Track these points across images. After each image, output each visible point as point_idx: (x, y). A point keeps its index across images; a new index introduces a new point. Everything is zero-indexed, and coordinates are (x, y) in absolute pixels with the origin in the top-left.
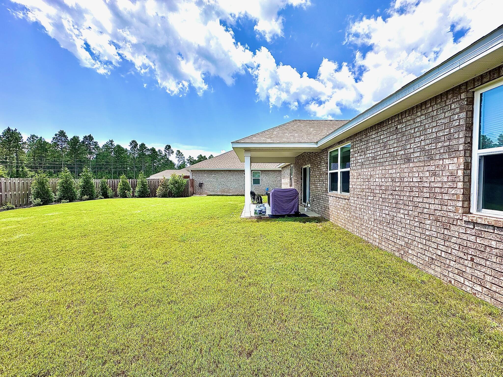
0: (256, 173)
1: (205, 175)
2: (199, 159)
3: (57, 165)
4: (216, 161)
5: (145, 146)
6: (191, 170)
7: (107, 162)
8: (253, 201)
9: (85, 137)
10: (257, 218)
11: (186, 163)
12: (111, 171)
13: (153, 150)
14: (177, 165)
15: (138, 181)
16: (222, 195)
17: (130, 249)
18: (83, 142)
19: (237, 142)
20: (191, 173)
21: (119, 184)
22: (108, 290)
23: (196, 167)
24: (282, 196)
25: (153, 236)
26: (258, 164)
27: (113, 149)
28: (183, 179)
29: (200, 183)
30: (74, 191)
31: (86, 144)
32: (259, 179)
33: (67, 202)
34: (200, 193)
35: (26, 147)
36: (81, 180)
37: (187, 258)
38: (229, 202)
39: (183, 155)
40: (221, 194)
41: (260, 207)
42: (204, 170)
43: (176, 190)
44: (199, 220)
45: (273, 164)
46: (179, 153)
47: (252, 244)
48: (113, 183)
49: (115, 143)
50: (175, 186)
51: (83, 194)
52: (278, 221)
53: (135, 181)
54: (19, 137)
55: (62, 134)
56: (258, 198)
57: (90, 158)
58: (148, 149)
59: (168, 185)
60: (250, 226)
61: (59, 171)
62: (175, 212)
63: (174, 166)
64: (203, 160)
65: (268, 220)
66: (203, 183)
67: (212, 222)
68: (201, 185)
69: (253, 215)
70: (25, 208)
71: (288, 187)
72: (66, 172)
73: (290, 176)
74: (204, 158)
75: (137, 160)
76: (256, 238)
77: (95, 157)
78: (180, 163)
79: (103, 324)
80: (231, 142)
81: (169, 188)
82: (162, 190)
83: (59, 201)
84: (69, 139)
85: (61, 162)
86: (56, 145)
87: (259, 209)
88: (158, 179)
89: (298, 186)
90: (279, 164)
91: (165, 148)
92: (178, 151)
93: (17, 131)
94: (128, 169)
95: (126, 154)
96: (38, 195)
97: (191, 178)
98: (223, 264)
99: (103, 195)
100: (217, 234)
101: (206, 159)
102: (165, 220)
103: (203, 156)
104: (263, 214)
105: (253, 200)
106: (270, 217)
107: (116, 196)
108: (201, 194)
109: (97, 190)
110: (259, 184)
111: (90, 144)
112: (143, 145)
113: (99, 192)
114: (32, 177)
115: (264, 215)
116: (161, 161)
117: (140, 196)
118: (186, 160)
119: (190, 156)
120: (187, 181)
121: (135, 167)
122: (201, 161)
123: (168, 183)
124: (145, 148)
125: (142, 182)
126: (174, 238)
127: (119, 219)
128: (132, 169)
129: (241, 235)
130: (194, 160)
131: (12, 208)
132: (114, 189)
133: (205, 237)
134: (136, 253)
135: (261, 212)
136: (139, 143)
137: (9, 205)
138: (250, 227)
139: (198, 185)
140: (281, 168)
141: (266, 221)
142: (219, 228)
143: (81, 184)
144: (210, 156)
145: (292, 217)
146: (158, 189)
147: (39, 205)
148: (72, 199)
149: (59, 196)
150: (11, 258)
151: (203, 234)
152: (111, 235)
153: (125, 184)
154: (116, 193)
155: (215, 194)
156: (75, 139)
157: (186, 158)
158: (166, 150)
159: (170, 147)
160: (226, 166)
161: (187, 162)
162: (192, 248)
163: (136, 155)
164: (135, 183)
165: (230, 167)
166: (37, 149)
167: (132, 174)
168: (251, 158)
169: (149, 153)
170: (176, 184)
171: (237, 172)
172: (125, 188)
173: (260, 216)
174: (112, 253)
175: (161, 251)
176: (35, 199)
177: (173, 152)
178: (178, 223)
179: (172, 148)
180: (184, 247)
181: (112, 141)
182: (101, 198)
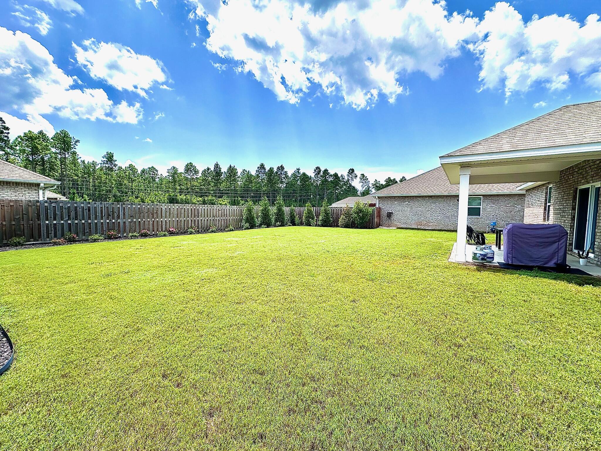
0: (474, 199)
1: (396, 203)
2: (387, 183)
3: (258, 194)
4: (411, 185)
5: (328, 172)
6: (378, 197)
7: (294, 190)
8: (468, 241)
9: (278, 168)
10: (477, 265)
11: (370, 189)
12: (297, 199)
13: (336, 175)
14: (360, 191)
15: (322, 209)
16: (418, 229)
17: (318, 279)
18: (277, 173)
19: (449, 156)
20: (378, 200)
21: (305, 212)
22: (302, 315)
23: (384, 193)
24: (529, 235)
25: (338, 269)
26: (478, 185)
27: (299, 177)
28: (368, 207)
29: (388, 213)
30: (270, 218)
31: (279, 174)
32: (480, 208)
33: (266, 228)
34: (387, 225)
35: (240, 180)
36: (275, 208)
37: (377, 301)
38: (430, 239)
39: (367, 179)
40: (416, 228)
41: (484, 250)
42: (395, 197)
43: (360, 220)
44: (388, 257)
45: (507, 184)
46: (363, 177)
47: (472, 301)
48: (300, 211)
49: (301, 172)
50: (359, 216)
51: (276, 221)
52: (519, 274)
53: (319, 209)
54: (236, 172)
55: (262, 166)
56: (478, 237)
57: (281, 188)
58: (331, 175)
59: (351, 214)
60: (466, 275)
61: (259, 200)
62: (359, 245)
63: (357, 192)
64: (392, 184)
65: (499, 271)
66: (392, 213)
67: (406, 262)
68: (389, 215)
69: (470, 259)
70: (239, 230)
71: (540, 221)
72: (265, 200)
73: (546, 204)
74: (394, 182)
75: (320, 187)
76: (477, 295)
77: (285, 186)
78: (364, 189)
79: (300, 347)
80: (440, 157)
81: (352, 217)
82: (345, 220)
83: (260, 226)
84: (267, 170)
85: (261, 192)
86: (258, 176)
87: (482, 253)
88: (341, 207)
89: (563, 221)
90: (522, 183)
91: (348, 173)
92: (363, 175)
93: (235, 168)
94: (312, 196)
95: (311, 181)
96: (247, 220)
97: (378, 207)
98: (426, 320)
99: (291, 223)
100: (414, 278)
101: (396, 182)
102: (349, 254)
103: (392, 179)
104: (488, 260)
105: (468, 239)
106: (502, 266)
107: (302, 224)
108: (389, 226)
109: (287, 217)
110: (480, 215)
111: (281, 173)
112: (326, 171)
113: (288, 220)
114: (243, 205)
115: (490, 262)
116: (343, 187)
117: (323, 226)
118: (370, 185)
119: (376, 180)
120: (373, 210)
121: (318, 194)
122: (389, 185)
123: (352, 212)
124: (328, 174)
125: (325, 210)
126: (361, 275)
127: (306, 247)
128: (315, 197)
129: (451, 286)
130: (381, 184)
131: (233, 230)
132: (301, 218)
133: (399, 281)
134: (324, 284)
135: (485, 258)
136: (323, 169)
137: (231, 227)
138: (465, 277)
139: (385, 214)
140: (524, 191)
141: (494, 272)
142: (417, 271)
143: (275, 211)
144: (401, 179)
145: (550, 272)
146: (341, 219)
147: (247, 228)
148: (268, 225)
149: (260, 222)
150: (235, 270)
151: (396, 276)
152: (301, 261)
153: (310, 212)
154: (302, 221)
155: (408, 226)
156: (271, 170)
157: (370, 183)
158: (349, 175)
159: (354, 170)
160: (426, 190)
161: (372, 187)
162: (383, 290)
163: (320, 182)
164: (319, 212)
165: (431, 192)
166: (246, 181)
167: (315, 202)
168: (471, 178)
169: (331, 179)
170: (361, 213)
171: (442, 198)
172: (310, 216)
173: (482, 263)
174: (302, 279)
175: (347, 287)
176: (245, 223)
177: (357, 176)
178: (363, 258)
179: (355, 172)
180: (374, 288)
181: (299, 169)
182: (290, 225)
